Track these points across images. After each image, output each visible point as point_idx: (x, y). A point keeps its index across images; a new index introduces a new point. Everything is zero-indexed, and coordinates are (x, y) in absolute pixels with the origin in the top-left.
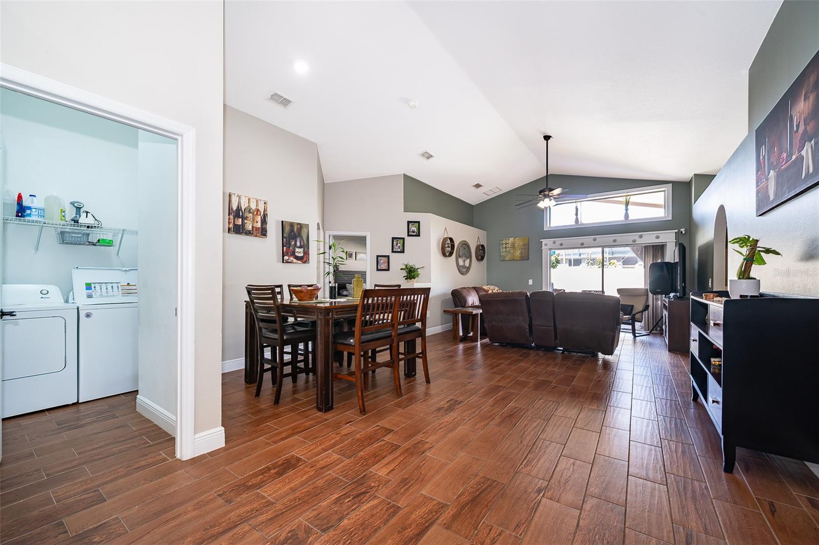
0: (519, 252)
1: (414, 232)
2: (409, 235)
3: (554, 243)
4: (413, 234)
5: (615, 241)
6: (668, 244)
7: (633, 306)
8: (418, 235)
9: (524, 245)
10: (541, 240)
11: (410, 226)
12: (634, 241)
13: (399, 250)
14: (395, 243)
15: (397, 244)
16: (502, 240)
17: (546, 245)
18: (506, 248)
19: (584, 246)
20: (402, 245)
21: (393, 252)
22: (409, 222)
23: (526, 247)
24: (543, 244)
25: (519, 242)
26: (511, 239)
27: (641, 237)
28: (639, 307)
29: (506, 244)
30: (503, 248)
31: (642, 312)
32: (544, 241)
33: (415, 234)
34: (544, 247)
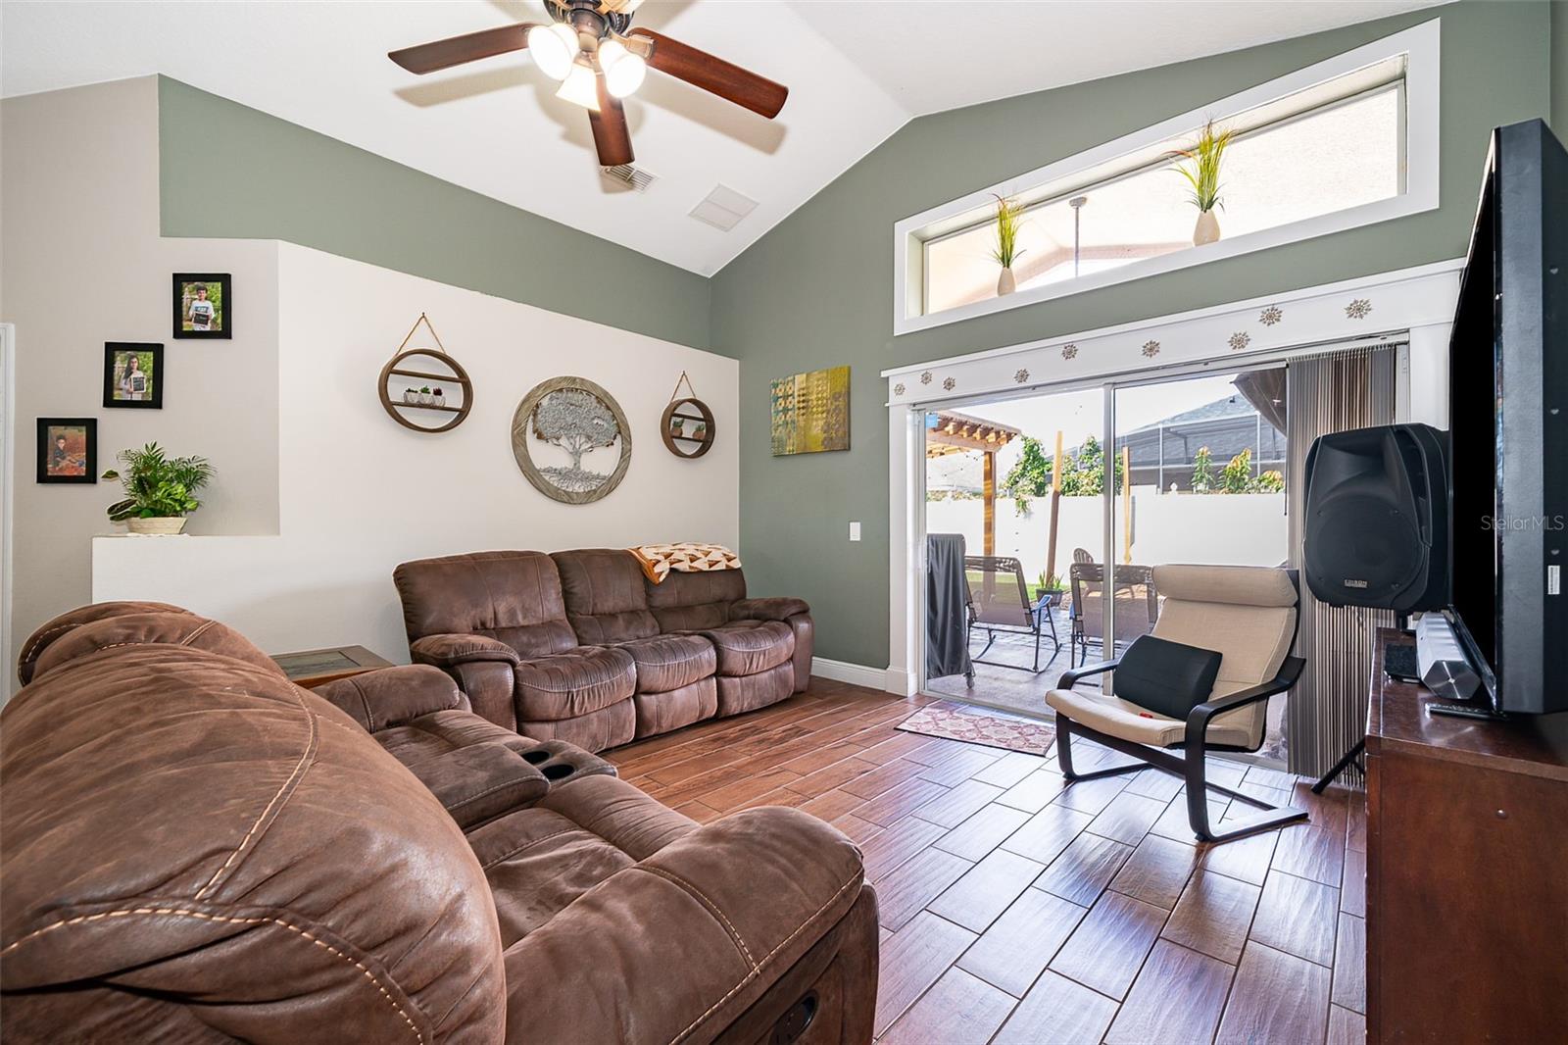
0: (821, 423)
1: (202, 319)
2: (179, 333)
3: (926, 379)
4: (198, 328)
5: (1151, 349)
6: (1414, 338)
7: (1217, 658)
8: (225, 333)
9: (835, 397)
10: (884, 374)
11: (186, 296)
12: (1239, 341)
13: (137, 397)
14: (120, 365)
15: (129, 372)
16: (776, 386)
17: (900, 389)
18: (786, 410)
19: (1029, 382)
20: (150, 373)
21: (109, 402)
22: (180, 280)
23: (841, 403)
24: (892, 386)
25: (820, 389)
26: (800, 378)
27: (1272, 316)
28: (1243, 669)
29: (786, 397)
30: (777, 412)
31: (1260, 696)
32: (895, 376)
33: (208, 328)
34: (894, 399)
